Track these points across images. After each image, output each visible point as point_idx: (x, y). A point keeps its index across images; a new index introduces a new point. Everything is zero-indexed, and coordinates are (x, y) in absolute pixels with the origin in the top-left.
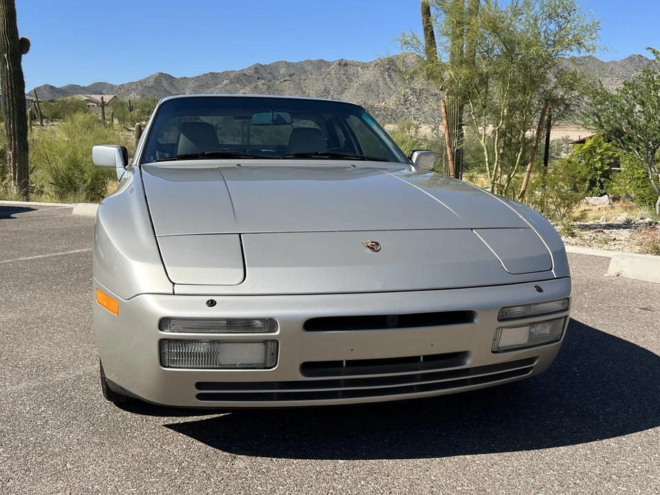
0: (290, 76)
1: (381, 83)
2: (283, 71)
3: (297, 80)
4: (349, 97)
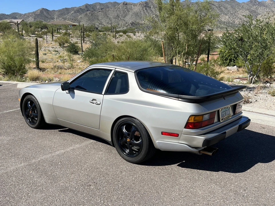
0: (101, 9)
1: (142, 12)
2: (98, 7)
3: (105, 11)
4: (128, 19)
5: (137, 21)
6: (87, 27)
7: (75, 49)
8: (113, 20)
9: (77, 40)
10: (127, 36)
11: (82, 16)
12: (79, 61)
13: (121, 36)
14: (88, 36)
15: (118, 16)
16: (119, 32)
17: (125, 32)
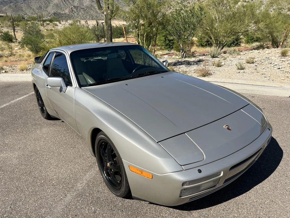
0: (24, 1)
1: (62, 4)
3: (27, 3)
4: (50, 9)
5: (59, 11)
6: (15, 17)
7: (10, 38)
8: (37, 11)
9: (8, 30)
10: (53, 24)
11: (6, 7)
12: (16, 49)
13: (48, 24)
14: (18, 25)
15: (40, 7)
16: (45, 21)
17: (51, 21)
